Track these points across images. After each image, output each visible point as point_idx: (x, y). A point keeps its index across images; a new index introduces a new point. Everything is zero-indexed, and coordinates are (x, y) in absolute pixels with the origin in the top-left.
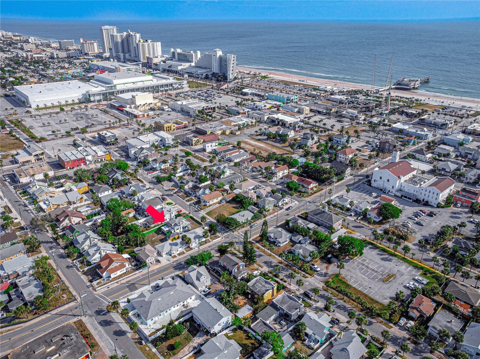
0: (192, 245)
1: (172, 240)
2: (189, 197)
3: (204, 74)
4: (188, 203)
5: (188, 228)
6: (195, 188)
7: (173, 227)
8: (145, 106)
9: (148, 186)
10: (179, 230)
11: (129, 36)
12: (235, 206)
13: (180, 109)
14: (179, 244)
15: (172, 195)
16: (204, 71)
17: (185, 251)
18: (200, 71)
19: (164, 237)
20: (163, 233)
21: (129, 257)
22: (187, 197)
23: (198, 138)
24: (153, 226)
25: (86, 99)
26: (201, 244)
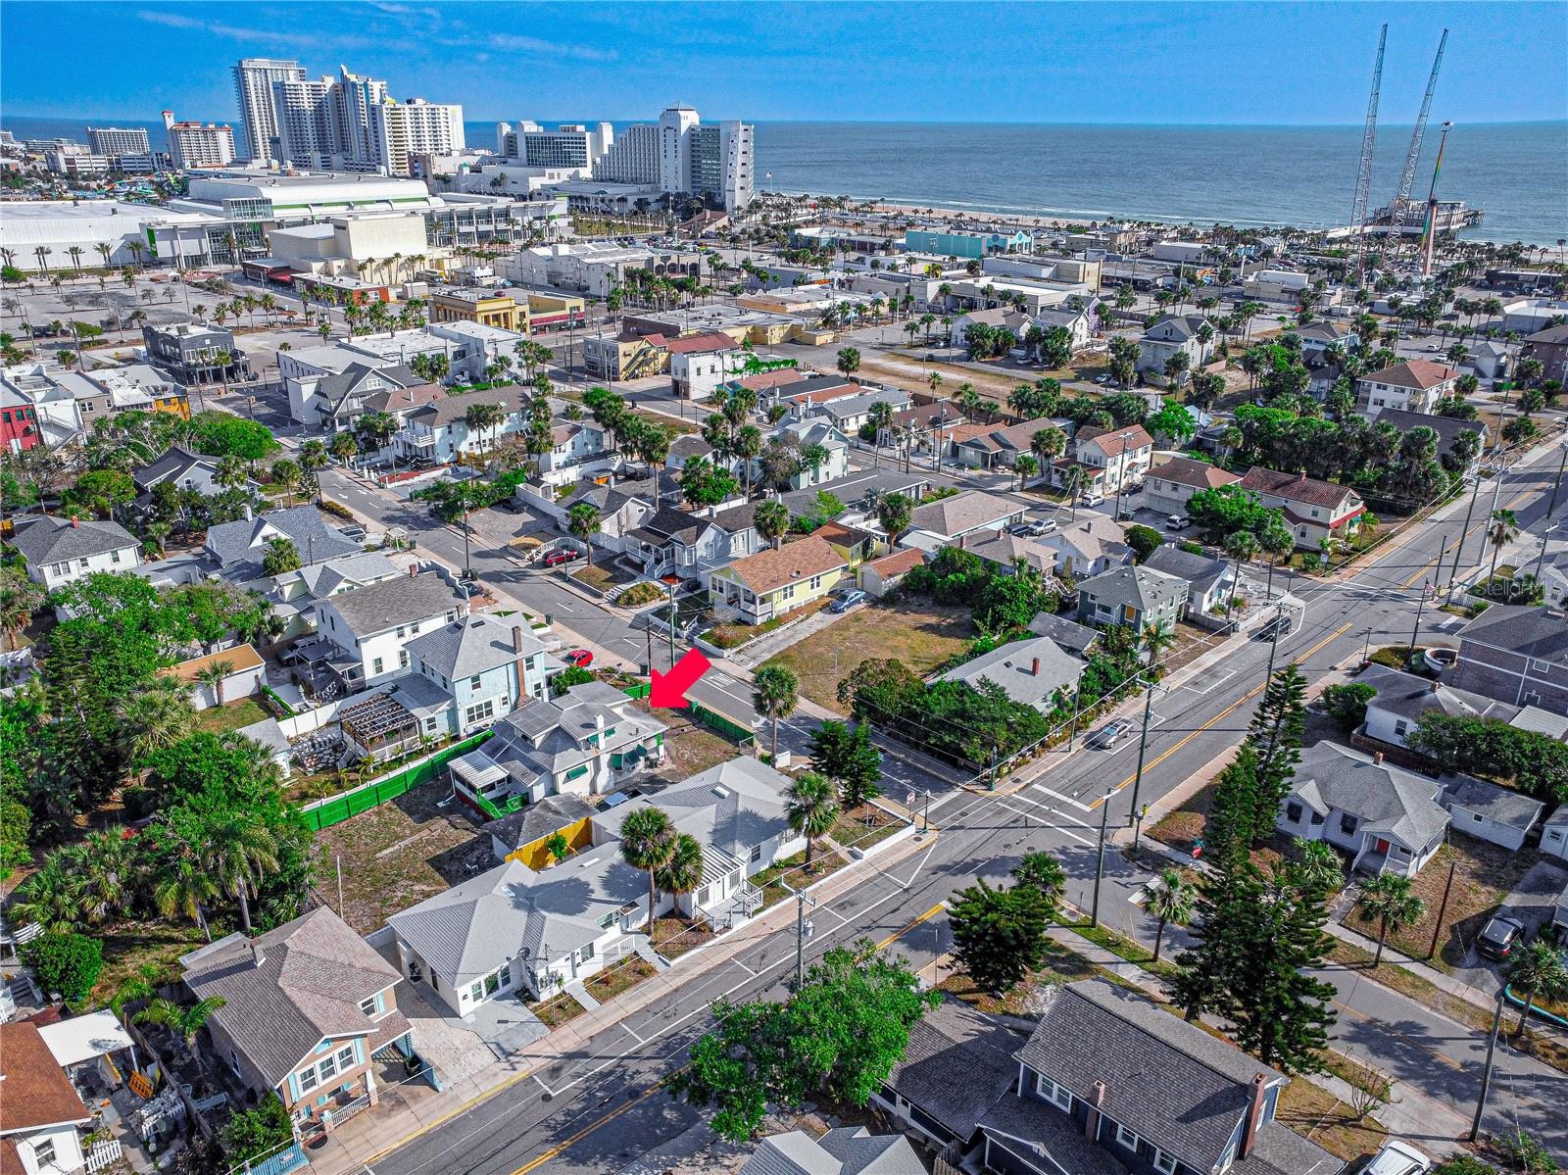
0: (704, 897)
1: (538, 863)
2: (632, 578)
3: (631, 200)
4: (628, 615)
5: (652, 764)
6: (666, 525)
7: (538, 757)
8: (394, 266)
9: (376, 532)
10: (586, 778)
11: (344, 87)
12: (933, 620)
13: (543, 280)
14: (600, 893)
15: (519, 576)
16: (633, 189)
17: (649, 955)
18: (613, 191)
19: (467, 837)
20: (464, 806)
21: (125, 1040)
22: (615, 580)
23: (644, 345)
24: (386, 752)
25: (140, 255)
26: (769, 886)
